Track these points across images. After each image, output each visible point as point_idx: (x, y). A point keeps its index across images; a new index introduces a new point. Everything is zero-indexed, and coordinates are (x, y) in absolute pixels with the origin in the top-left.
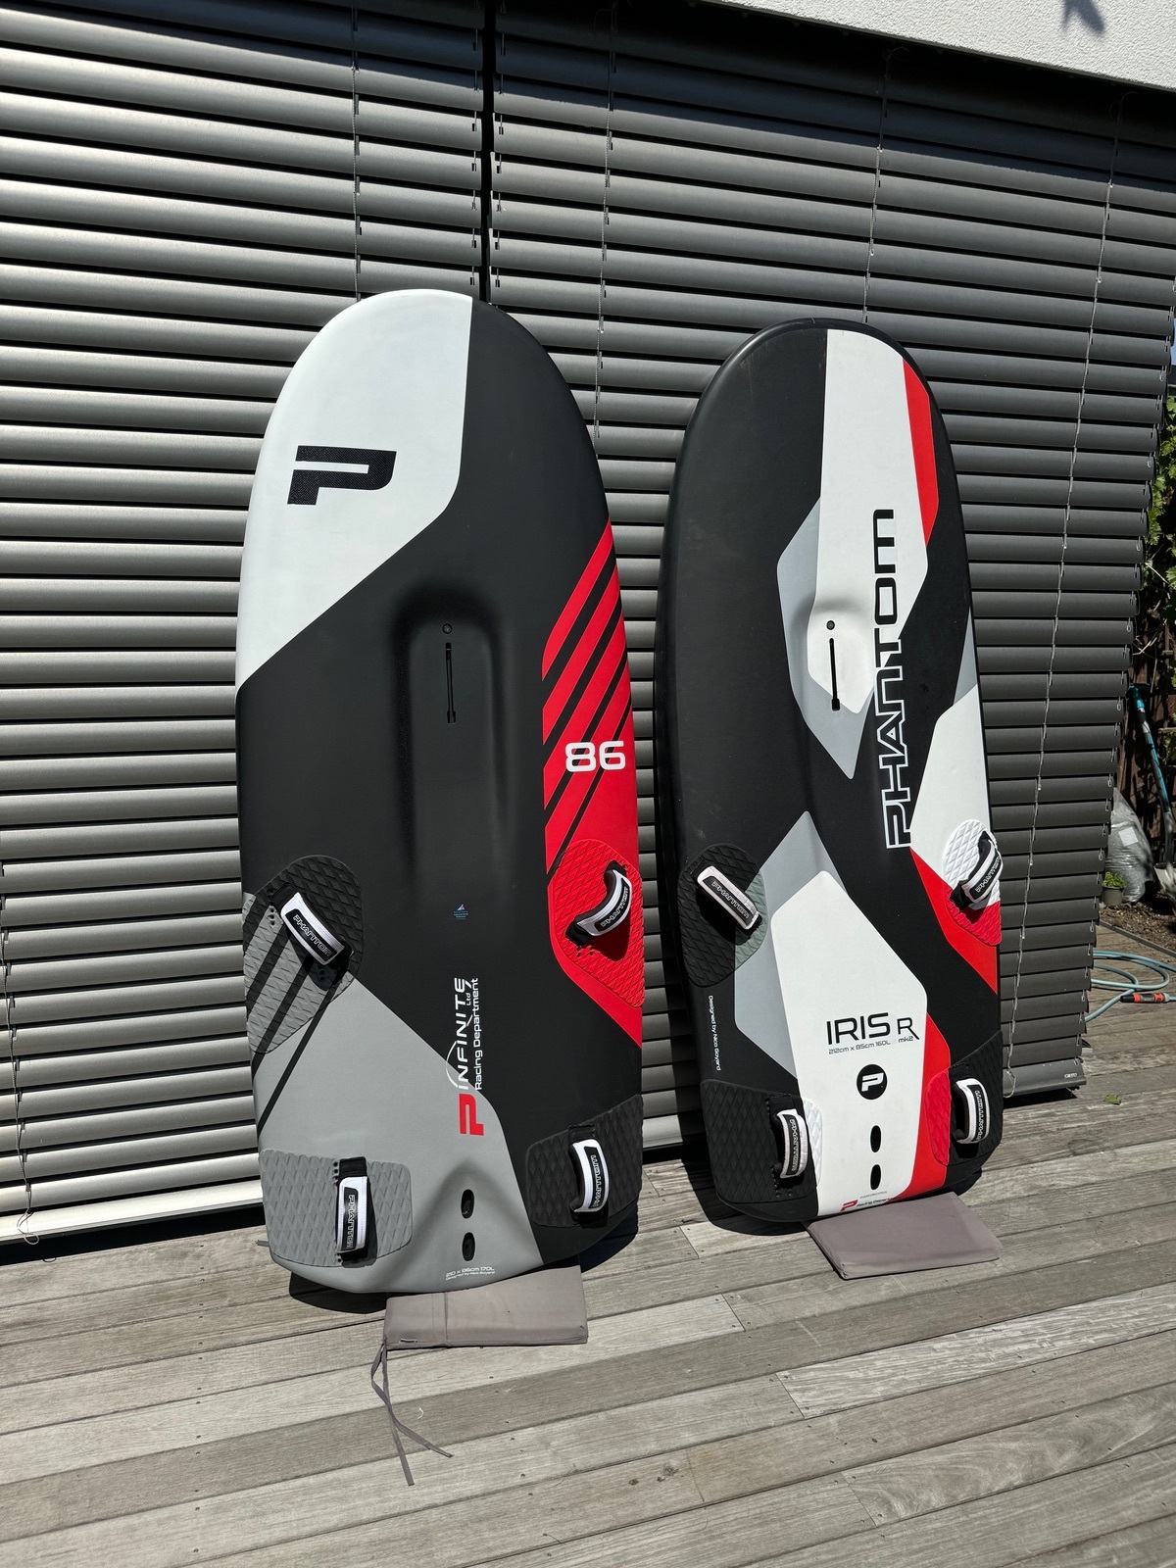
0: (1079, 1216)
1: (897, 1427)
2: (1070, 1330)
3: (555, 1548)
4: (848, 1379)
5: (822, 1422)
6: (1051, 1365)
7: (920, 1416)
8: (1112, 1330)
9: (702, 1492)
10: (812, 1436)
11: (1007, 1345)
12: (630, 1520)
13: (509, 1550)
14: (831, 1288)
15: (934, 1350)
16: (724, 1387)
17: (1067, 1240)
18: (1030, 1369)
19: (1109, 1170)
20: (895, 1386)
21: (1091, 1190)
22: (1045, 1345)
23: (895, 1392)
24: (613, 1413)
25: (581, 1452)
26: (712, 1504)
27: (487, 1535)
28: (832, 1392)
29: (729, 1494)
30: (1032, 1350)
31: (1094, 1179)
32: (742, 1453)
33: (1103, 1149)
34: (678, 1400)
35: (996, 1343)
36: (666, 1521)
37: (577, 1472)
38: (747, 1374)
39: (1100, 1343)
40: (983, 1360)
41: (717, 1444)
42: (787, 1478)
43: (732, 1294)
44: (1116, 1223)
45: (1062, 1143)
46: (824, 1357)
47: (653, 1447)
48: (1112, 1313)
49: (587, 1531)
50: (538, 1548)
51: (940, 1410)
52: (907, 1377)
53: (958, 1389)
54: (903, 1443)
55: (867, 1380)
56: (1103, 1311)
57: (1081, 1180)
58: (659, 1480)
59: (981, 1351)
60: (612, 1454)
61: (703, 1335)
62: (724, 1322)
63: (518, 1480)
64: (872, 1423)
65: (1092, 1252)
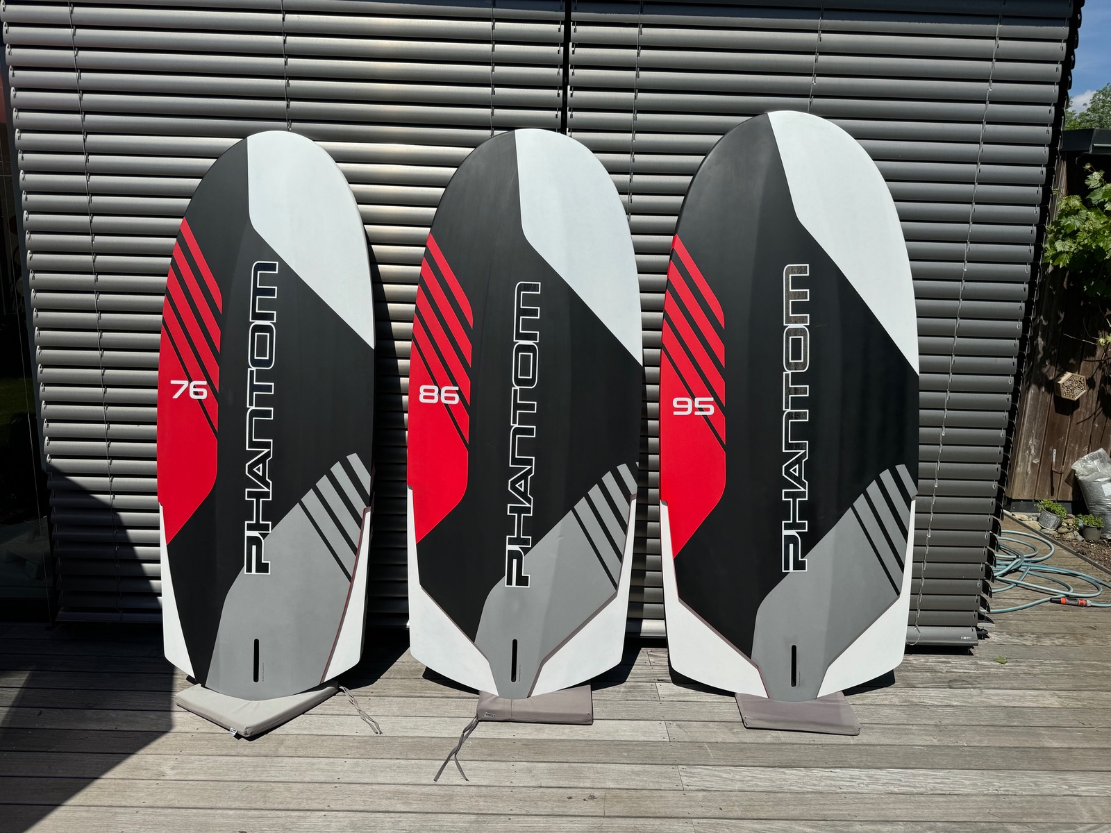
0: (932, 722)
1: (738, 806)
2: (885, 781)
3: (514, 817)
4: (721, 777)
5: (694, 794)
6: (859, 796)
7: (757, 803)
8: (915, 787)
9: (606, 810)
10: (684, 799)
11: (834, 780)
12: (560, 814)
13: (490, 812)
14: (735, 731)
15: (785, 774)
16: (643, 766)
17: (914, 734)
18: (843, 795)
19: (970, 701)
20: (749, 786)
21: (949, 709)
22: (862, 785)
23: (747, 789)
24: (573, 765)
25: (548, 779)
26: (609, 817)
27: (482, 803)
28: (707, 781)
29: (622, 815)
30: (851, 786)
31: (955, 704)
32: (638, 798)
33: (974, 688)
34: (613, 766)
35: (829, 778)
36: (579, 819)
37: (541, 787)
38: (660, 762)
39: (902, 791)
40: (815, 785)
41: (625, 791)
42: (659, 815)
43: (671, 722)
44: (957, 731)
45: (946, 680)
46: (712, 763)
47: (588, 785)
48: (921, 778)
49: (534, 813)
50: (505, 815)
51: (771, 803)
52: (759, 783)
53: (789, 796)
54: (740, 814)
55: (732, 780)
56: (914, 775)
57: (946, 702)
58: (584, 800)
59: (816, 780)
60: (562, 783)
61: (642, 739)
62: (659, 735)
63: (508, 784)
64: (724, 801)
65: (928, 743)
